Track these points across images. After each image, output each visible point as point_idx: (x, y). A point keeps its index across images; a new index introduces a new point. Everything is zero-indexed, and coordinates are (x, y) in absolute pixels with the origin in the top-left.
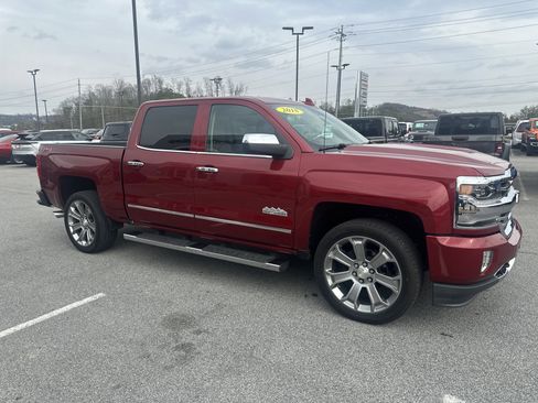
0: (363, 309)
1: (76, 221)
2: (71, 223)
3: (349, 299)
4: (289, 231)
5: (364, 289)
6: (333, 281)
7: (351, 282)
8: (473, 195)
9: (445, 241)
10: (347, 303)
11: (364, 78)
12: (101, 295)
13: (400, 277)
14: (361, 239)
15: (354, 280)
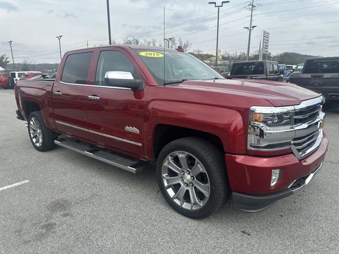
0: (186, 206)
1: (34, 130)
2: (32, 132)
3: (177, 198)
4: (140, 144)
5: (187, 191)
6: (168, 183)
7: (179, 185)
8: (265, 122)
9: (240, 159)
10: (176, 201)
11: (266, 36)
12: (27, 181)
13: (208, 185)
14: (184, 153)
15: (181, 184)
